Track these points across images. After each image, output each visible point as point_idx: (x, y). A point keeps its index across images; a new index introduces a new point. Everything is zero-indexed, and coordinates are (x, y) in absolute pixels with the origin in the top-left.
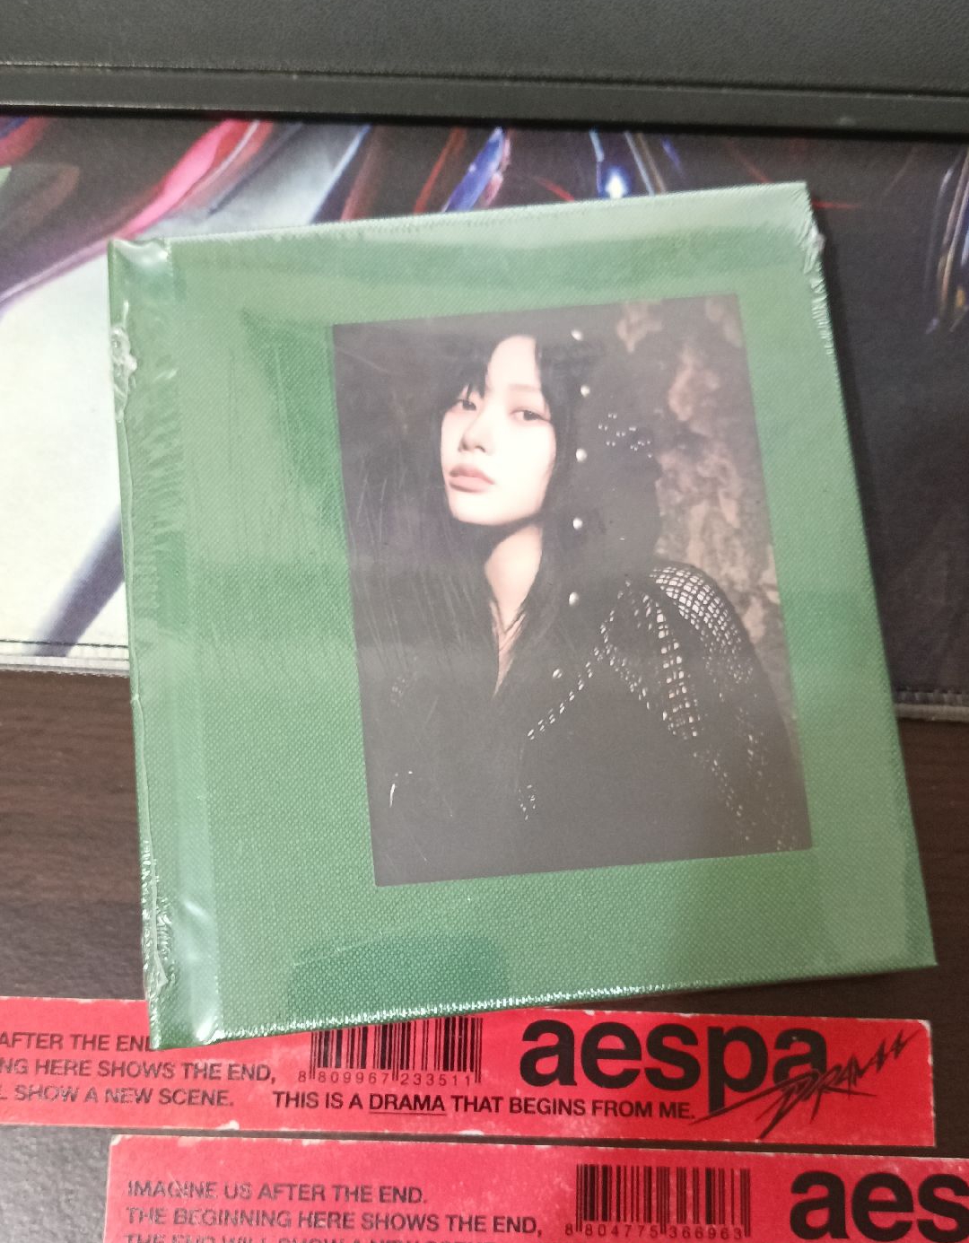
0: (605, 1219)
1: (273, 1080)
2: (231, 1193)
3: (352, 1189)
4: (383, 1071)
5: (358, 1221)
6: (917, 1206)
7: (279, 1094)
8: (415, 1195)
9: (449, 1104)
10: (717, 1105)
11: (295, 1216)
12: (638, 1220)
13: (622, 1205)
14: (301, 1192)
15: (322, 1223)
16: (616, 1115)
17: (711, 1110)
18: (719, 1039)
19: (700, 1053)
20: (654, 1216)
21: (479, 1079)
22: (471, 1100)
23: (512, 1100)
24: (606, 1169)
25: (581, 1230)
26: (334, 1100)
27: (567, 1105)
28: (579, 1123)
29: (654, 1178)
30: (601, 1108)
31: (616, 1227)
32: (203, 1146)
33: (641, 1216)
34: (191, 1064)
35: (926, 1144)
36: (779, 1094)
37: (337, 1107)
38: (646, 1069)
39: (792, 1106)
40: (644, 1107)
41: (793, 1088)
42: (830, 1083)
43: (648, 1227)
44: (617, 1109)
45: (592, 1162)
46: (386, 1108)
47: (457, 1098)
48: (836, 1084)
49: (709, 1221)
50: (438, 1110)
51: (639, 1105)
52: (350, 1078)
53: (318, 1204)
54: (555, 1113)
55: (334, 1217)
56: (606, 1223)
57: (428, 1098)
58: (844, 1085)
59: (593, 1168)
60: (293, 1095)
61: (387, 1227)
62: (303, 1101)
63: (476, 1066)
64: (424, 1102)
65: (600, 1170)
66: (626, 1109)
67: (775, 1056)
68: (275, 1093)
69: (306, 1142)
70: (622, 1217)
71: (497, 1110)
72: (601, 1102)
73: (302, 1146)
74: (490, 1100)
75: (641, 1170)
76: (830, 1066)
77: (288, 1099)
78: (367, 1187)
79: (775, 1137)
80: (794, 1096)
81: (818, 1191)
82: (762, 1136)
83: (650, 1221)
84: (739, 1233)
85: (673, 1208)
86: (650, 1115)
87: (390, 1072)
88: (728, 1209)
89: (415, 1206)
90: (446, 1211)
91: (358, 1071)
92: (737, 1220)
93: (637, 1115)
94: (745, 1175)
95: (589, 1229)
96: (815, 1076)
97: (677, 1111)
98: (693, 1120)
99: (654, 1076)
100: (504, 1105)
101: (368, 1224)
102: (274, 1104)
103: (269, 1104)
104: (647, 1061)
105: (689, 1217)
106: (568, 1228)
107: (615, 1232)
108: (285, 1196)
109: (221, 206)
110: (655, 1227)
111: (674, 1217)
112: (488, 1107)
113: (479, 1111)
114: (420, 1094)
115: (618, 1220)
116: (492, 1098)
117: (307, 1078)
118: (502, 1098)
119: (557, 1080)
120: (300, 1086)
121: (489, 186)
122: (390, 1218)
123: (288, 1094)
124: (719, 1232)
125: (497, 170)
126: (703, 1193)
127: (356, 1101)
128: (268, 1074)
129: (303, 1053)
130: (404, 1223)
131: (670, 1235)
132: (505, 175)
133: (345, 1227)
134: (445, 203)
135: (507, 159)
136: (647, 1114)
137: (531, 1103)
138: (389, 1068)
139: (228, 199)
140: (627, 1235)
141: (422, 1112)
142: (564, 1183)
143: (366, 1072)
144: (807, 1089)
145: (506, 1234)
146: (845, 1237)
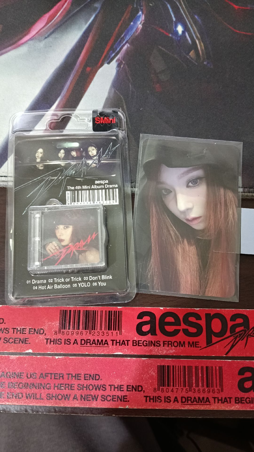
0: (168, 386)
1: (45, 334)
2: (29, 377)
3: (74, 375)
4: (86, 331)
5: (76, 387)
7: (47, 339)
8: (97, 377)
9: (110, 343)
10: (209, 342)
11: (53, 385)
12: (181, 386)
13: (175, 381)
14: (55, 376)
15: (63, 388)
16: (172, 346)
17: (207, 345)
18: (209, 318)
19: (203, 323)
20: (187, 384)
21: (121, 334)
22: (118, 341)
23: (133, 341)
24: (168, 366)
25: (159, 390)
26: (68, 342)
27: (154, 343)
28: (158, 349)
29: (187, 370)
30: (166, 344)
31: (173, 389)
32: (18, 359)
33: (182, 384)
34: (16, 328)
36: (232, 338)
37: (68, 344)
38: (182, 329)
39: (237, 342)
40: (183, 343)
41: (238, 335)
42: (251, 334)
43: (185, 389)
44: (172, 344)
45: (163, 364)
46: (87, 344)
47: (113, 341)
48: (253, 334)
49: (207, 387)
50: (106, 345)
51: (180, 342)
52: (73, 333)
53: (62, 381)
54: (149, 346)
55: (67, 386)
56: (168, 388)
57: (102, 340)
59: (163, 366)
61: (87, 390)
62: (56, 342)
63: (119, 329)
64: (101, 342)
65: (166, 366)
66: (176, 344)
67: (230, 324)
69: (57, 357)
70: (175, 385)
71: (128, 345)
72: (166, 341)
73: (56, 358)
75: (182, 367)
76: (250, 328)
77: (51, 341)
78: (79, 374)
79: (230, 355)
80: (238, 339)
81: (248, 374)
82: (226, 354)
83: (185, 386)
84: (219, 391)
85: (194, 382)
86: (185, 347)
87: (88, 331)
88: (215, 381)
89: (97, 381)
90: (109, 383)
91: (77, 330)
92: (218, 386)
93: (180, 347)
94: (221, 368)
95: (163, 390)
96: (245, 331)
97: (194, 344)
98: (201, 348)
99: (186, 332)
100: (130, 343)
101: (80, 389)
102: (46, 343)
103: (44, 343)
104: (183, 326)
105: (200, 385)
106: (155, 390)
107: (172, 391)
108: (49, 378)
109: (48, 36)
110: (187, 389)
111: (195, 385)
112: (125, 344)
113: (121, 345)
114: (99, 339)
115: (173, 386)
116: (126, 340)
117: (58, 334)
118: (130, 340)
119: (150, 334)
120: (55, 337)
121: (137, 28)
122: (88, 386)
123: (51, 339)
124: (211, 390)
125: (140, 24)
126: (205, 376)
127: (76, 342)
128: (44, 332)
129: (56, 324)
130: (93, 388)
131: (193, 392)
132: (143, 25)
133: (71, 389)
134: (123, 34)
135: (143, 20)
136: (184, 346)
137: (140, 342)
138: (88, 330)
139: (51, 34)
140: (177, 392)
141: (100, 346)
142: (154, 373)
143: (80, 331)
144: (243, 336)
145: (131, 392)
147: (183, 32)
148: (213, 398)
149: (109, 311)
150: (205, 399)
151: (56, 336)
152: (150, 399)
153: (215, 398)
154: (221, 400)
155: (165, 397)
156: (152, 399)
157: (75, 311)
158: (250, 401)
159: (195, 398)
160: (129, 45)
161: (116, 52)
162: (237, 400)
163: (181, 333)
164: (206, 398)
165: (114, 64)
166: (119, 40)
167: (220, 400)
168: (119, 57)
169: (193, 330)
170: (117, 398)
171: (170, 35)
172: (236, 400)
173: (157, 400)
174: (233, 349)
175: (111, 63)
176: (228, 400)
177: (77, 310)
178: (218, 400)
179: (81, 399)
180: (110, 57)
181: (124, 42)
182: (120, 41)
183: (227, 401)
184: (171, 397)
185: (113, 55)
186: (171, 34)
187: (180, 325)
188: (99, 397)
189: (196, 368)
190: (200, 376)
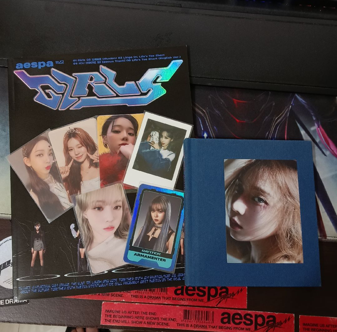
20: (197, 319)
25: (184, 321)
27: (182, 299)
28: (184, 302)
29: (197, 312)
30: (188, 300)
31: (190, 321)
33: (195, 319)
43: (196, 321)
45: (186, 309)
49: (206, 320)
56: (188, 320)
65: (188, 311)
70: (191, 319)
75: (195, 311)
79: (219, 306)
82: (216, 306)
84: (212, 323)
85: (200, 318)
88: (210, 318)
92: (211, 320)
94: (213, 312)
97: (201, 300)
105: (203, 319)
124: (208, 322)
126: (206, 315)
131: (199, 322)
140: (192, 322)
142: (181, 313)
146: (230, 324)
148: (209, 326)
154: (213, 327)
155: (186, 324)
158: (226, 328)
159: (200, 325)
164: (205, 326)
172: (219, 327)
176: (215, 327)
178: (211, 327)
184: (189, 324)
189: (202, 312)
190: (203, 315)
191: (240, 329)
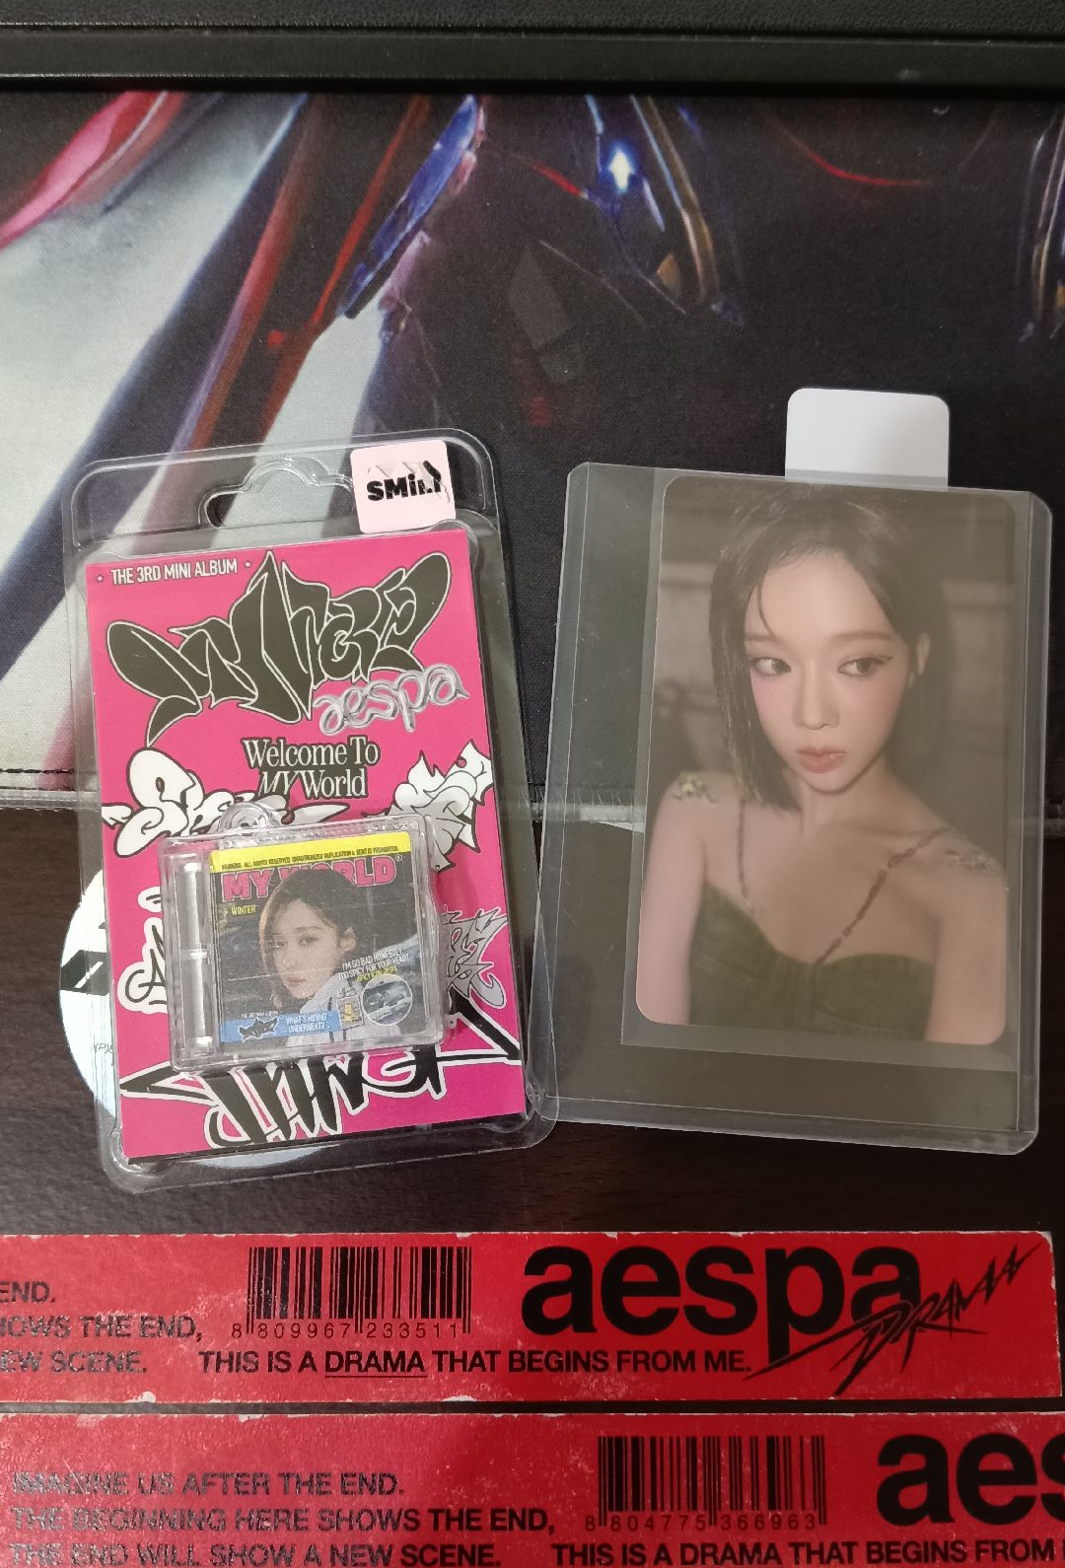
0: (636, 1508)
1: (199, 1335)
2: (147, 1488)
3: (306, 1478)
4: (344, 1321)
5: (313, 1520)
6: (1041, 1476)
7: (206, 1356)
8: (388, 1484)
9: (429, 1362)
10: (779, 1350)
11: (230, 1514)
12: (679, 1508)
13: (660, 1490)
14: (237, 1482)
15: (266, 1524)
16: (648, 1369)
17: (771, 1360)
18: (779, 1264)
19: (756, 1283)
20: (700, 1502)
21: (468, 1327)
22: (458, 1355)
23: (511, 1354)
24: (635, 1440)
25: (605, 1524)
26: (279, 1361)
27: (584, 1358)
28: (601, 1381)
29: (700, 1452)
30: (628, 1361)
31: (651, 1519)
32: (108, 1425)
33: (684, 1502)
34: (92, 1319)
35: (1051, 1394)
36: (859, 1334)
37: (282, 1371)
38: (686, 1307)
39: (877, 1350)
40: (684, 1358)
41: (879, 1325)
42: (926, 1317)
43: (693, 1517)
44: (650, 1362)
45: (616, 1432)
46: (347, 1370)
47: (440, 1354)
48: (934, 1319)
49: (772, 1506)
50: (415, 1371)
51: (677, 1355)
52: (299, 1332)
53: (262, 1500)
54: (568, 1369)
55: (282, 1516)
56: (636, 1514)
57: (402, 1355)
58: (944, 1321)
59: (619, 1440)
60: (225, 1356)
61: (351, 1528)
62: (238, 1363)
63: (463, 1311)
64: (397, 1362)
65: (629, 1441)
66: (662, 1361)
67: (853, 1284)
68: (201, 1353)
69: (243, 1418)
70: (659, 1505)
71: (493, 1369)
72: (629, 1352)
73: (238, 1423)
74: (483, 1354)
75: (683, 1442)
76: (924, 1297)
77: (219, 1361)
78: (324, 1475)
79: (856, 1391)
80: (879, 1338)
81: (913, 1462)
82: (838, 1393)
83: (695, 1508)
84: (812, 1521)
85: (725, 1490)
86: (693, 1368)
87: (352, 1322)
88: (797, 1489)
89: (387, 1498)
90: (430, 1504)
91: (310, 1321)
92: (809, 1504)
93: (676, 1369)
94: (818, 1441)
95: (616, 1521)
96: (905, 1309)
97: (726, 1361)
98: (750, 1374)
99: (699, 1318)
100: (502, 1360)
101: (327, 1524)
102: (201, 1368)
103: (195, 1368)
104: (688, 1296)
105: (747, 1501)
106: (589, 1522)
107: (650, 1524)
108: (218, 1488)
109: (119, 201)
110: (703, 1516)
111: (728, 1502)
112: (482, 1364)
113: (470, 1370)
114: (392, 1350)
115: (654, 1507)
116: (486, 1353)
117: (243, 1333)
118: (499, 1352)
119: (571, 1326)
120: (234, 1345)
121: (458, 169)
122: (355, 1516)
123: (219, 1354)
124: (785, 1521)
125: (470, 147)
126: (763, 1469)
127: (308, 1362)
128: (193, 1329)
129: (238, 1300)
130: (374, 1521)
131: (722, 1527)
132: (478, 153)
133: (298, 1528)
134: (403, 191)
135: (482, 133)
136: (689, 1367)
137: (538, 1357)
138: (351, 1316)
139: (127, 192)
140: (666, 1529)
141: (395, 1374)
142: (583, 1463)
143: (321, 1324)
144: (897, 1327)
145: (508, 1532)
146: (952, 1520)
147: (634, 181)
148: (791, 1545)
149: (426, 1250)
150: (764, 1551)
151: (237, 1341)
152: (573, 1555)
153: (796, 1546)
154: (820, 1552)
155: (624, 1547)
156: (579, 1555)
157: (304, 1250)
158: (917, 1553)
159: (728, 1547)
160: (427, 239)
161: (380, 265)
162: (874, 1552)
163: (681, 1322)
164: (767, 1548)
165: (372, 315)
166: (389, 218)
167: (815, 1553)
168: (392, 289)
169: (720, 1309)
170: (457, 1555)
171: (585, 196)
172: (870, 1552)
173: (597, 1556)
174: (865, 1372)
175: (363, 313)
176: (844, 1551)
177: (312, 1248)
178: (810, 1553)
179: (332, 1559)
180: (355, 287)
181: (409, 227)
182: (395, 222)
183: (839, 1557)
184: (646, 1546)
185: (370, 277)
186: (587, 190)
187: (676, 1292)
188: (394, 1553)
189: (735, 1444)
190: (747, 1469)
191: (1020, 1550)
